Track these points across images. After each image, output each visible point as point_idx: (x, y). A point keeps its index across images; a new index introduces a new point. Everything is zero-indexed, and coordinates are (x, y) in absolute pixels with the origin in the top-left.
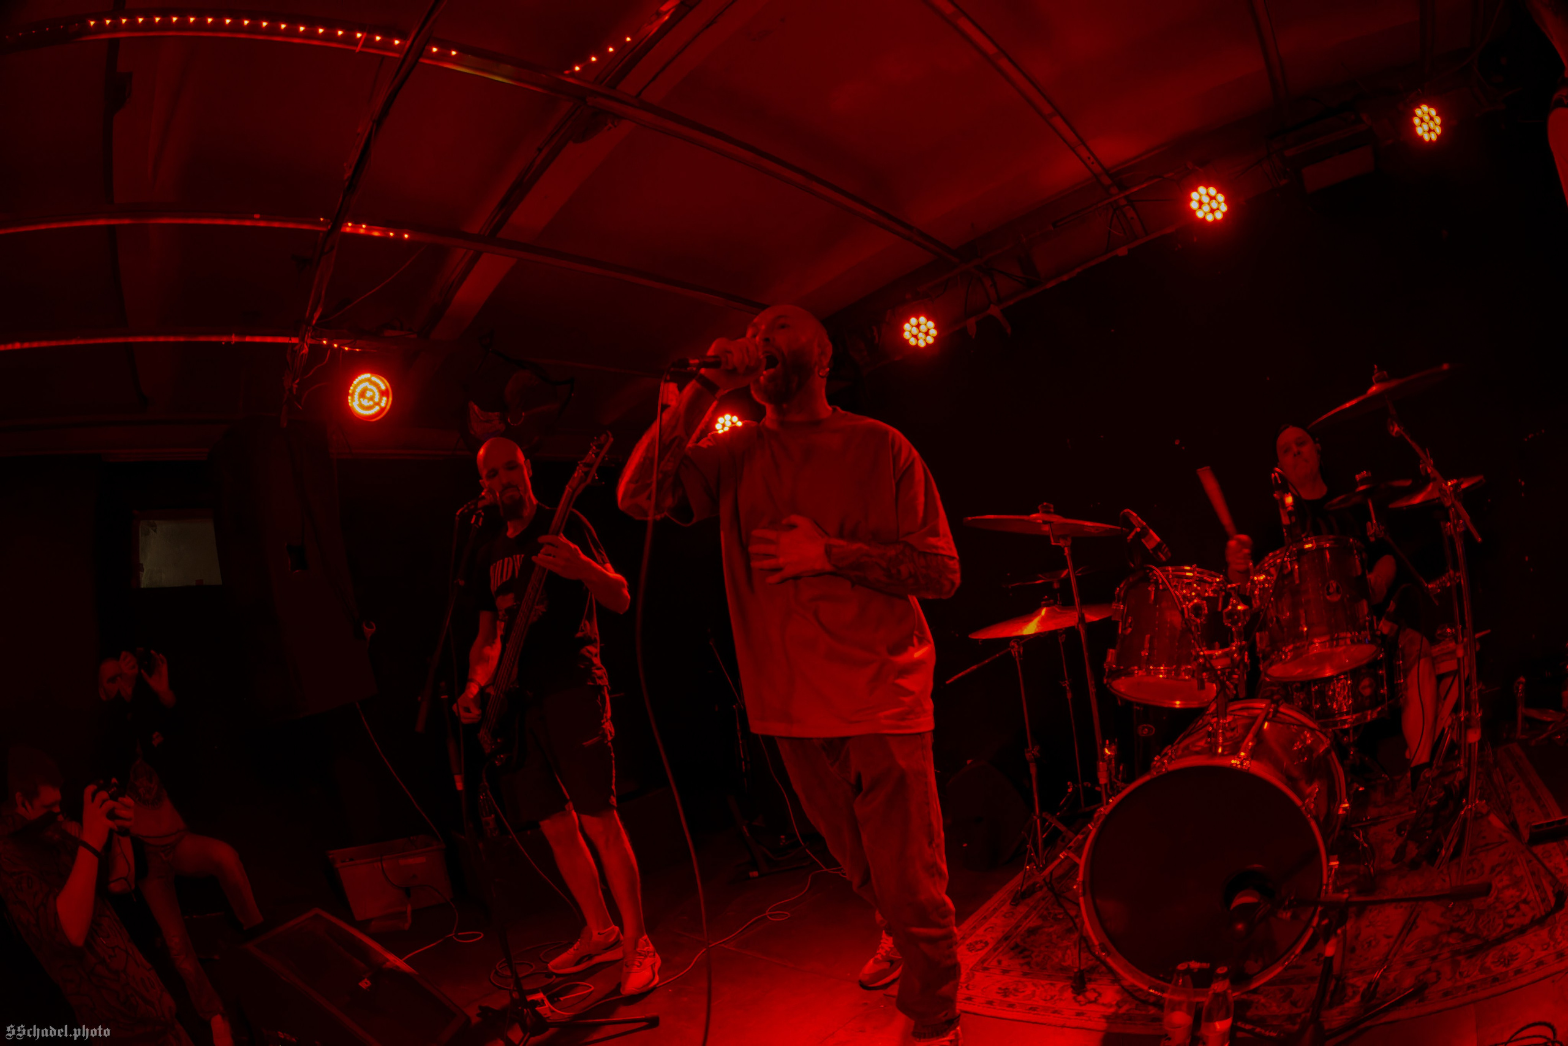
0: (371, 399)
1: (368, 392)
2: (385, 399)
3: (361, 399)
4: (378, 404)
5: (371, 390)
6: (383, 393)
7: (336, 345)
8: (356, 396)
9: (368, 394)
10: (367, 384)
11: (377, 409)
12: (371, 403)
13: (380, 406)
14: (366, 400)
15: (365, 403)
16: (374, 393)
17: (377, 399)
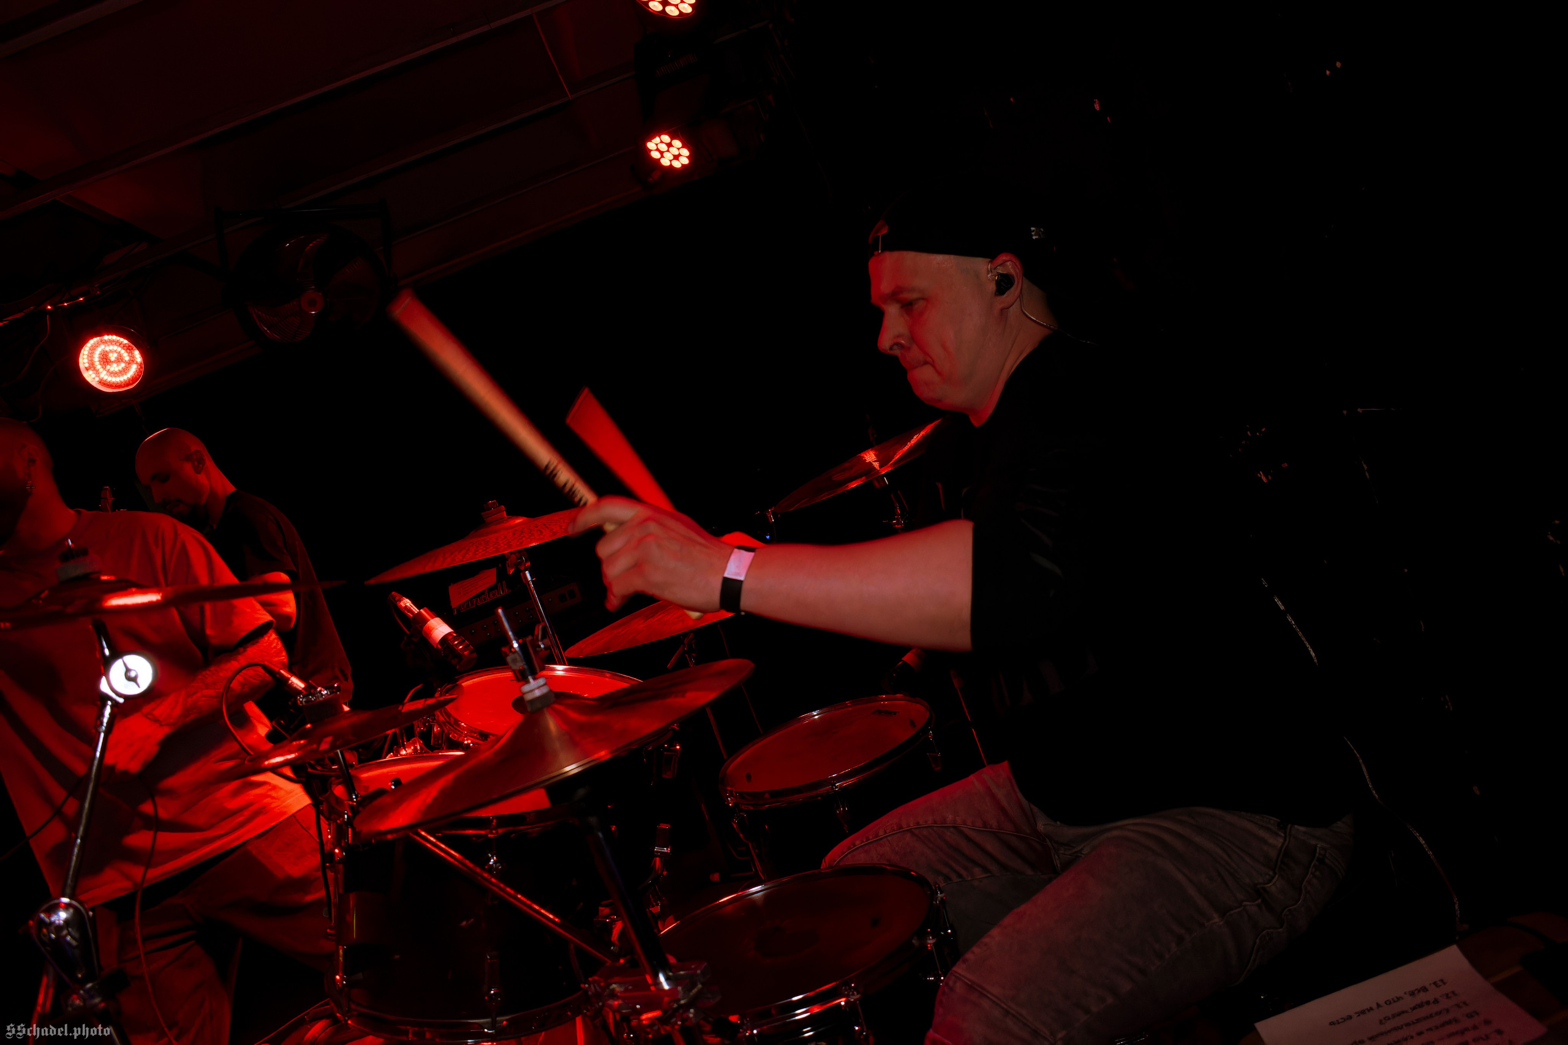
0: (120, 359)
1: (110, 355)
2: (137, 353)
3: (108, 367)
4: (132, 360)
5: (111, 351)
6: (129, 349)
7: (49, 307)
8: (99, 367)
9: (113, 357)
10: (102, 347)
11: (134, 368)
12: (123, 365)
13: (137, 363)
14: (114, 365)
15: (114, 368)
16: (119, 353)
17: (127, 358)
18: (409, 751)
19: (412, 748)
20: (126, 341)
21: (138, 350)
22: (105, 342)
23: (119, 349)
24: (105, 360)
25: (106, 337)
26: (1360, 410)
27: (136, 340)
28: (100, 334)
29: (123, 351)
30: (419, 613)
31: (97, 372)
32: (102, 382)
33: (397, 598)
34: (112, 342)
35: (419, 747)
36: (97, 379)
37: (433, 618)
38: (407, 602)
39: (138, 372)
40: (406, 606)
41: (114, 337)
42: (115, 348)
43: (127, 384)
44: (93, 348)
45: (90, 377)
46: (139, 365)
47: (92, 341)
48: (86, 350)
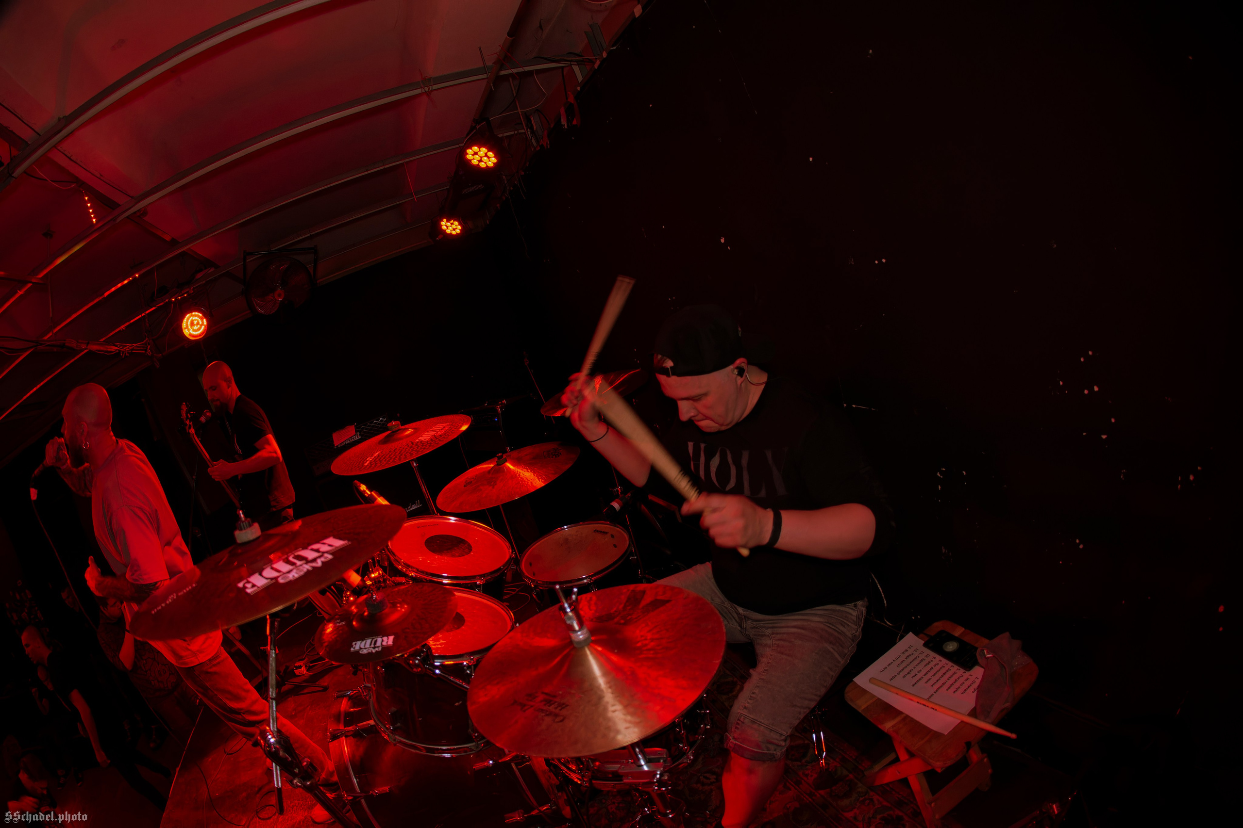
0: (198, 324)
2: (205, 320)
3: (193, 327)
4: (203, 324)
5: (195, 320)
6: (202, 319)
7: (173, 300)
8: (189, 327)
9: (195, 322)
10: (192, 317)
11: (203, 327)
12: (199, 326)
14: (196, 326)
15: (195, 328)
17: (201, 323)
18: (376, 574)
19: (377, 573)
20: (201, 315)
21: (205, 318)
22: (192, 316)
23: (198, 318)
24: (192, 324)
25: (193, 313)
26: (854, 406)
27: (205, 315)
28: (191, 312)
29: (199, 320)
30: (371, 494)
31: (189, 330)
32: (190, 335)
33: (358, 485)
34: (196, 316)
35: (381, 572)
36: (189, 333)
37: (379, 497)
38: (363, 487)
39: (205, 329)
40: (364, 490)
41: (197, 313)
42: (196, 318)
43: (200, 335)
44: (188, 319)
45: (186, 332)
46: (205, 326)
47: (188, 315)
48: (185, 320)
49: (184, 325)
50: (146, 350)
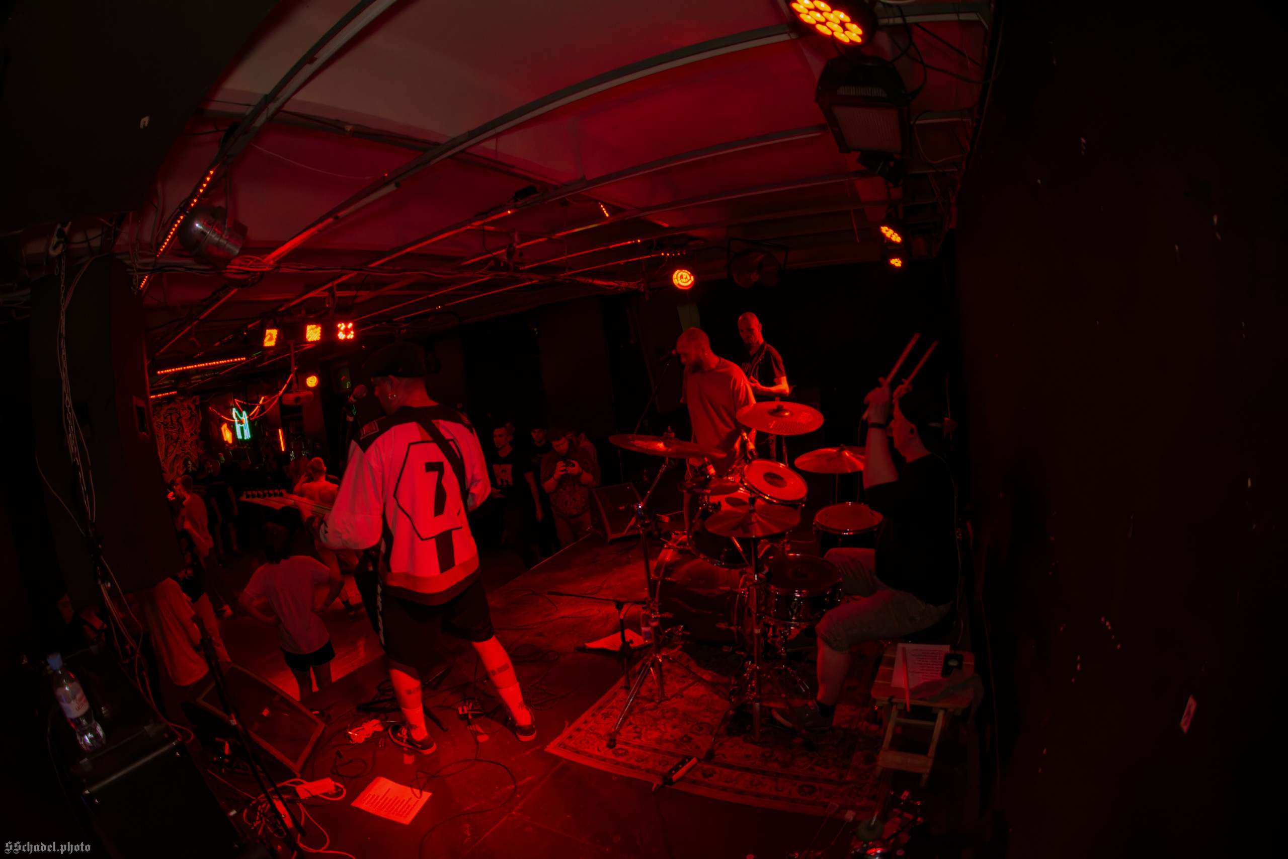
0: (686, 278)
2: (692, 277)
3: (682, 280)
5: (685, 275)
6: (690, 276)
7: (668, 255)
8: (679, 279)
9: (684, 277)
10: (682, 273)
11: (690, 282)
12: (687, 280)
15: (684, 280)
16: (687, 276)
17: (689, 278)
20: (689, 274)
24: (681, 277)
25: (683, 270)
27: (693, 273)
31: (678, 281)
32: (679, 284)
36: (677, 283)
39: (691, 285)
41: (686, 271)
42: (686, 274)
43: (686, 286)
44: (678, 273)
45: (675, 282)
46: (692, 282)
47: (678, 271)
48: (676, 273)
49: (675, 276)
50: (640, 287)
